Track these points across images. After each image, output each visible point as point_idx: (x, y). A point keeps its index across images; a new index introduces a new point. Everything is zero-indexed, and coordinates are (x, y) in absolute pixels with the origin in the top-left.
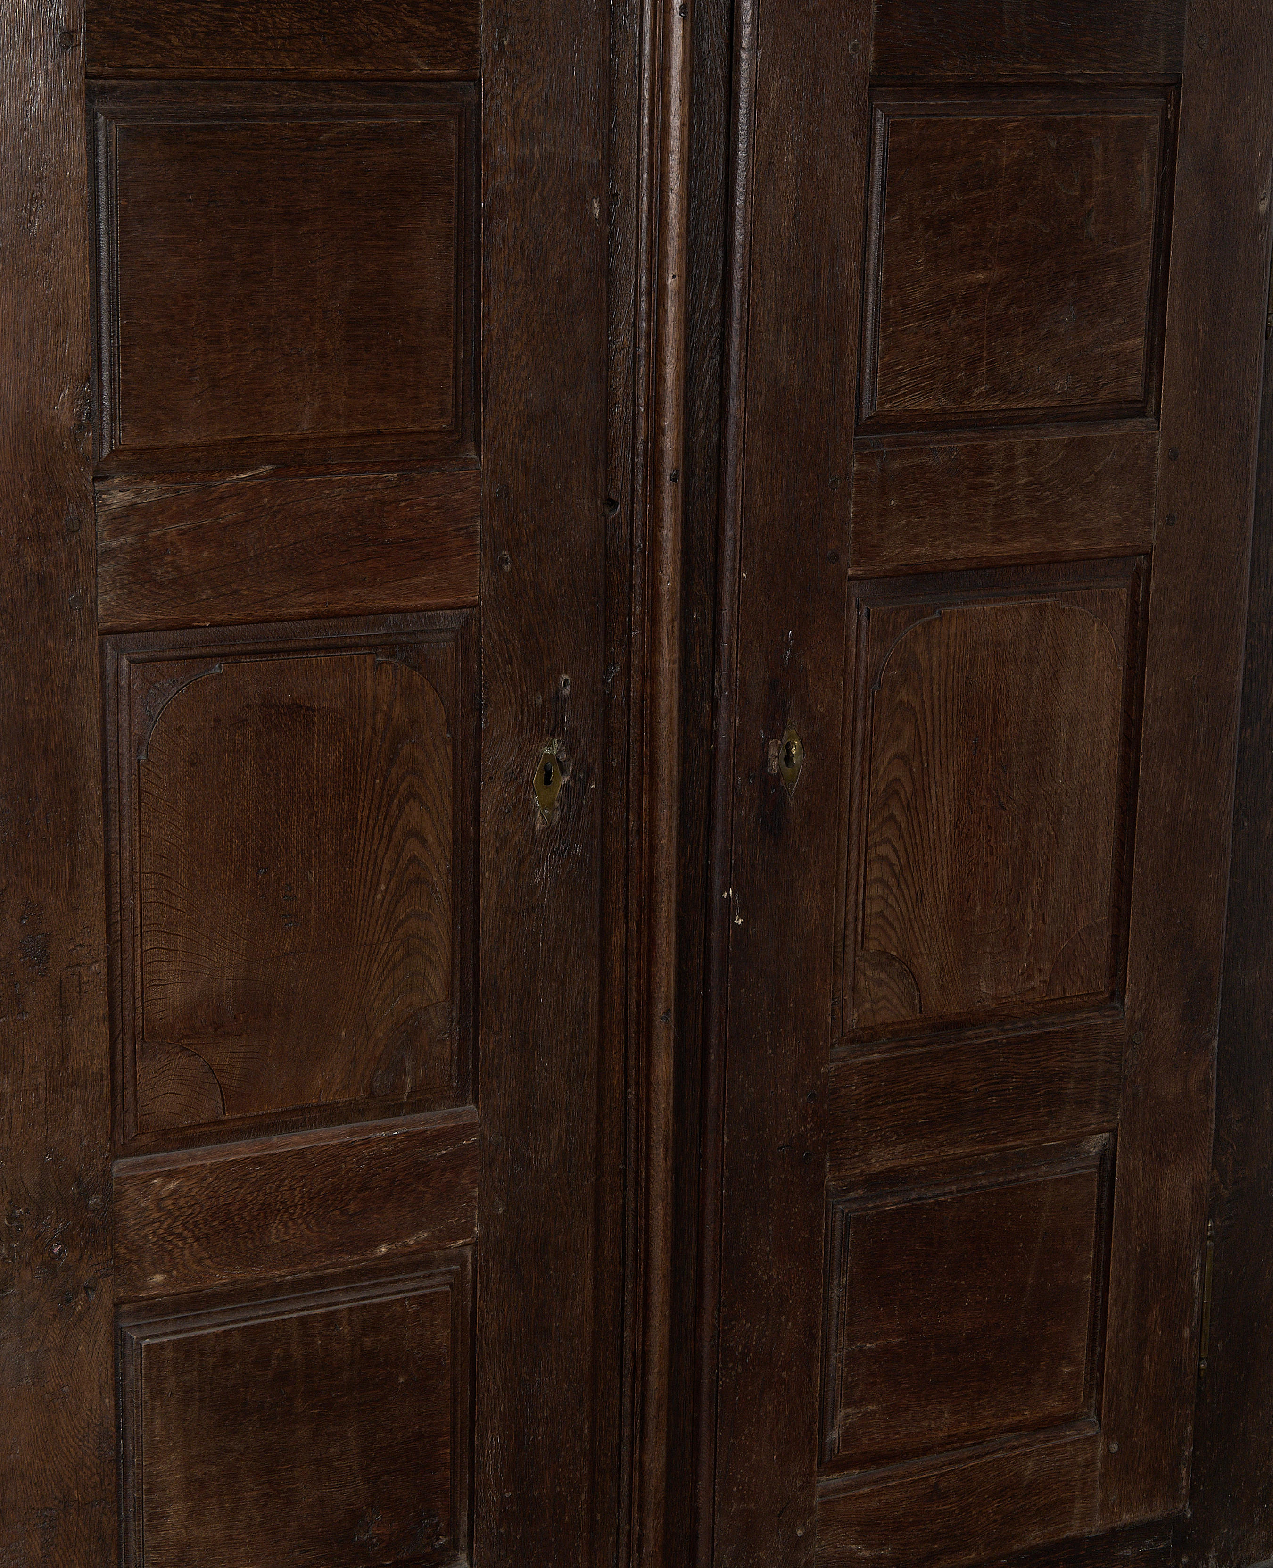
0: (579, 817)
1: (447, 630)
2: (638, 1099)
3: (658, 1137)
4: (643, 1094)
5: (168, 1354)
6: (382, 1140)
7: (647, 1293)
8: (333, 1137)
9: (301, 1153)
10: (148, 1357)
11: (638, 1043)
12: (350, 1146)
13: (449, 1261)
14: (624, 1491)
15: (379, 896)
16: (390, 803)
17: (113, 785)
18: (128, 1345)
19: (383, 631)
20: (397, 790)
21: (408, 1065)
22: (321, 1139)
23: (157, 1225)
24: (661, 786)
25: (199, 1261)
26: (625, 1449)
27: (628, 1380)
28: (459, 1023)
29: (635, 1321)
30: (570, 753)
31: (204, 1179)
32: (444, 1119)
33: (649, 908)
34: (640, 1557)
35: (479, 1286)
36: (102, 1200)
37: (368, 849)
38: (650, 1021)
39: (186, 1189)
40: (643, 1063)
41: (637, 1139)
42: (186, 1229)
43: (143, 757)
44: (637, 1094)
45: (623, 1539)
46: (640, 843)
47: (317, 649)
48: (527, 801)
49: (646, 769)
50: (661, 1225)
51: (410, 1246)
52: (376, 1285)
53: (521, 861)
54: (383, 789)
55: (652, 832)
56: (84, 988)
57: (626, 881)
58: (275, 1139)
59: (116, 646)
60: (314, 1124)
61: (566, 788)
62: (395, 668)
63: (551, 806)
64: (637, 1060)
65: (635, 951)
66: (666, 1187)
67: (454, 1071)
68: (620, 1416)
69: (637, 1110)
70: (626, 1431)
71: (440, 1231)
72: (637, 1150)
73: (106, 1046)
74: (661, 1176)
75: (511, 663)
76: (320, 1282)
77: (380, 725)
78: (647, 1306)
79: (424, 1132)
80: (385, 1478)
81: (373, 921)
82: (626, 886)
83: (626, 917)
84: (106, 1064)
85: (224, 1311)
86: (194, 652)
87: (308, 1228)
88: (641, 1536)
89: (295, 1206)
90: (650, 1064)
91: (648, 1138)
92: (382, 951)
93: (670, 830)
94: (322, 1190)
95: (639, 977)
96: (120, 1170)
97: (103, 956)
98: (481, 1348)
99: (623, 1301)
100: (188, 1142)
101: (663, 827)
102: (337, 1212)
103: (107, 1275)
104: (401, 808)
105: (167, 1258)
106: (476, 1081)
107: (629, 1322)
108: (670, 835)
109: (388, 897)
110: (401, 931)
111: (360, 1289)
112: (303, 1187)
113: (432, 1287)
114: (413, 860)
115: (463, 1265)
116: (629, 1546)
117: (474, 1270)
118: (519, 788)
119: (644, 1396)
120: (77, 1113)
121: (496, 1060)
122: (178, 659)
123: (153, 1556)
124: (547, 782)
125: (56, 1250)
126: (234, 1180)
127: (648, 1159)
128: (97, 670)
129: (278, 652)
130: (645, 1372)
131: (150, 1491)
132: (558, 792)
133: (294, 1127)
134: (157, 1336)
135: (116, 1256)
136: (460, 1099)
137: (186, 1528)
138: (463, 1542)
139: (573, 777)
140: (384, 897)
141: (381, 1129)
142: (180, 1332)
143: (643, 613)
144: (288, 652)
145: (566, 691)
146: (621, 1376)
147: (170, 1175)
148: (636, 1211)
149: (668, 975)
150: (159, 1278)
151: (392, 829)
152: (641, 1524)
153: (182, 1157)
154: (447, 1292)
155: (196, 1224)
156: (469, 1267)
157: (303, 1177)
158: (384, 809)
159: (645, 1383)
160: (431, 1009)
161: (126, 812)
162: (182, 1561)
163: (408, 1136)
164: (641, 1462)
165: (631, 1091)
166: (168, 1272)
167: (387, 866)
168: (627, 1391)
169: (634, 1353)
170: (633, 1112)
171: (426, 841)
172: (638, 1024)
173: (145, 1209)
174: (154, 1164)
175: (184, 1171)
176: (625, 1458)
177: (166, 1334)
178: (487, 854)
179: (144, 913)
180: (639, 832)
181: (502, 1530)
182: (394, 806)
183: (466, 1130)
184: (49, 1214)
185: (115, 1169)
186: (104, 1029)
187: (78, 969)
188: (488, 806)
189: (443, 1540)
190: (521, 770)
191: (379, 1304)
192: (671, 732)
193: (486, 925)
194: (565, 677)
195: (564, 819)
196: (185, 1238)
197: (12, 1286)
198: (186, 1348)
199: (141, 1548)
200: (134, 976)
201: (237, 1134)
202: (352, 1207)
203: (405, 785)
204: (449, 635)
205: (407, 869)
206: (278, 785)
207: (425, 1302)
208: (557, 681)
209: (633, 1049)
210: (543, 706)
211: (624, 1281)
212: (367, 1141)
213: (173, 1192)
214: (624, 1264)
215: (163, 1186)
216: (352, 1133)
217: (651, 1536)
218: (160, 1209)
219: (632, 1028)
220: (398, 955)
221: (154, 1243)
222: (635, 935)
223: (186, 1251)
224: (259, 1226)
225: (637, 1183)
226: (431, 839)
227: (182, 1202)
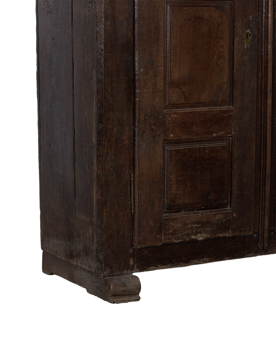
0: (253, 46)
1: (228, 5)
2: (264, 109)
3: (268, 117)
4: (265, 108)
5: (173, 152)
6: (215, 111)
7: (266, 151)
8: (205, 109)
9: (199, 112)
10: (170, 152)
11: (264, 97)
12: (209, 111)
13: (227, 140)
14: (261, 196)
15: (215, 59)
16: (217, 39)
17: (165, 31)
18: (166, 149)
19: (216, 4)
20: (219, 36)
21: (220, 95)
22: (203, 110)
23: (172, 124)
24: (269, 41)
25: (180, 133)
26: (261, 187)
27: (262, 171)
28: (229, 88)
29: (263, 158)
30: (252, 32)
31: (181, 115)
32: (227, 108)
33: (266, 67)
34: (265, 211)
35: (233, 145)
36: (162, 117)
37: (213, 48)
38: (267, 92)
39: (177, 117)
40: (265, 101)
41: (264, 118)
42: (177, 125)
43: (171, 25)
44: (264, 108)
45: (261, 207)
46: (265, 53)
47: (204, 6)
48: (243, 42)
49: (266, 38)
50: (269, 136)
51: (220, 135)
52: (213, 143)
53: (242, 54)
54: (216, 36)
55: (267, 51)
56: (160, 72)
57: (262, 62)
58: (194, 109)
59: (167, 3)
60: (201, 107)
61: (251, 39)
62: (219, 11)
63: (248, 43)
64: (264, 100)
65: (263, 77)
66: (270, 128)
67: (229, 98)
68: (260, 180)
69: (264, 111)
70: (262, 183)
71: (226, 132)
72: (264, 120)
73: (163, 85)
74: (269, 125)
75: (240, 12)
76: (202, 141)
77: (216, 23)
78: (266, 154)
79: (223, 110)
80: (214, 185)
81: (214, 64)
82: (262, 63)
83: (262, 70)
84: (163, 88)
85: (184, 145)
86: (181, 5)
87: (200, 128)
88: (265, 206)
89: (198, 123)
90: (267, 101)
91: (266, 117)
92: (215, 70)
93: (271, 50)
94: (203, 120)
95: (264, 83)
96: (165, 111)
97: (163, 66)
98: (233, 159)
99: (261, 154)
100: (177, 108)
101: (269, 50)
102: (206, 126)
103: (162, 133)
104: (219, 40)
105: (174, 131)
106: (233, 101)
107: (262, 158)
108: (271, 52)
109: (217, 59)
110: (219, 66)
111: (210, 143)
112: (199, 119)
113: (224, 144)
114: (221, 51)
115: (230, 141)
116: (262, 209)
117: (232, 142)
118: (242, 39)
119: (265, 175)
120: (157, 99)
121: (237, 96)
122: (178, 6)
123: (170, 196)
124: (247, 38)
125: (153, 127)
126: (187, 116)
127: (266, 122)
128: (163, 6)
129: (197, 6)
130: (266, 169)
131: (169, 182)
132: (249, 40)
133: (198, 107)
134: (171, 148)
135: (164, 130)
136: (229, 105)
137: (176, 191)
138: (229, 203)
139: (252, 38)
140: (216, 59)
141: (215, 109)
142: (176, 148)
143: (265, 5)
144: (198, 6)
145: (251, 19)
146: (260, 170)
147: (175, 114)
148: (264, 134)
149: (271, 82)
150: (172, 135)
151: (218, 45)
152: (265, 204)
153: (177, 110)
154: (227, 146)
155: (179, 125)
156: (231, 142)
157: (200, 117)
158: (216, 40)
159: (265, 172)
160: (224, 84)
161: (168, 37)
162: (175, 198)
163: (220, 111)
164: (265, 190)
165: (263, 107)
166: (174, 134)
167: (217, 53)
168: (262, 174)
169: (263, 165)
170: (263, 112)
171: (224, 48)
172: (264, 93)
173: (170, 120)
174: (171, 111)
175: (177, 113)
176: (261, 189)
177: (173, 148)
178: (235, 52)
179: (171, 57)
180: (264, 51)
181: (237, 201)
182: (218, 40)
183: (231, 111)
184: (152, 119)
185: (164, 111)
186: (163, 81)
187: (158, 68)
188: (236, 42)
189: (226, 201)
190: (242, 35)
191: (214, 147)
192: (271, 29)
193: (235, 67)
194: (251, 16)
195: (250, 46)
196: (177, 127)
197: (145, 133)
198: (177, 151)
199: (167, 194)
200: (169, 71)
201: (187, 107)
202: (209, 125)
203: (220, 36)
204: (228, 6)
205: (220, 53)
206: (196, 33)
207: (223, 147)
208: (249, 17)
209: (263, 98)
210: (247, 22)
211: (261, 149)
212: (212, 111)
213: (175, 117)
214: (261, 146)
215: (173, 116)
216: (209, 109)
217: (267, 206)
218: (173, 121)
219: (263, 93)
220: (219, 71)
221: (171, 128)
222: (263, 73)
223: (177, 130)
224: (191, 127)
225: (264, 127)
226: (225, 47)
227: (177, 120)
